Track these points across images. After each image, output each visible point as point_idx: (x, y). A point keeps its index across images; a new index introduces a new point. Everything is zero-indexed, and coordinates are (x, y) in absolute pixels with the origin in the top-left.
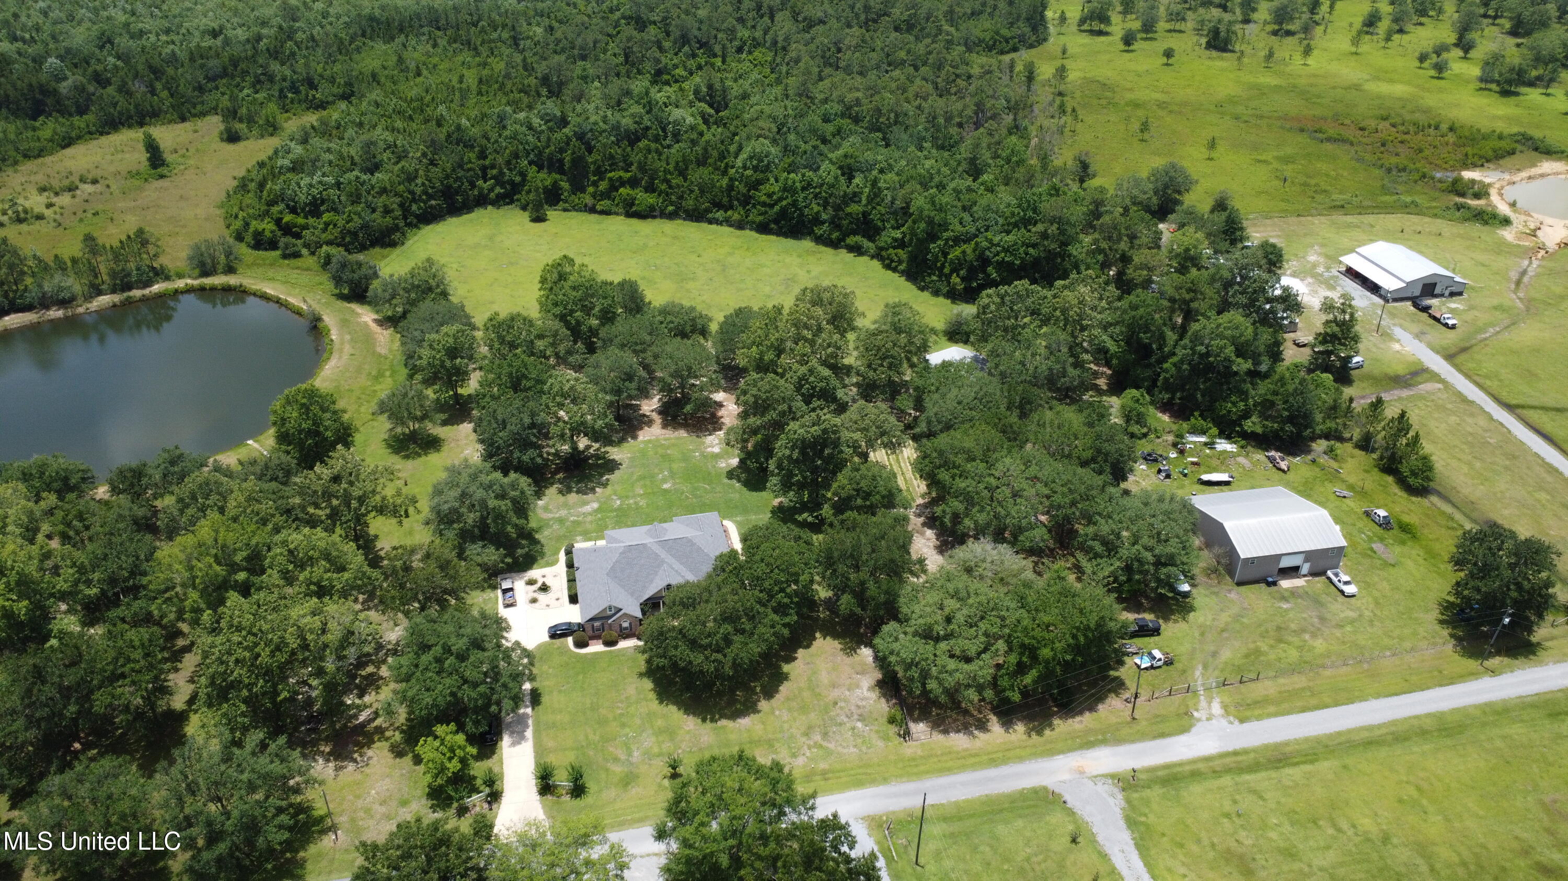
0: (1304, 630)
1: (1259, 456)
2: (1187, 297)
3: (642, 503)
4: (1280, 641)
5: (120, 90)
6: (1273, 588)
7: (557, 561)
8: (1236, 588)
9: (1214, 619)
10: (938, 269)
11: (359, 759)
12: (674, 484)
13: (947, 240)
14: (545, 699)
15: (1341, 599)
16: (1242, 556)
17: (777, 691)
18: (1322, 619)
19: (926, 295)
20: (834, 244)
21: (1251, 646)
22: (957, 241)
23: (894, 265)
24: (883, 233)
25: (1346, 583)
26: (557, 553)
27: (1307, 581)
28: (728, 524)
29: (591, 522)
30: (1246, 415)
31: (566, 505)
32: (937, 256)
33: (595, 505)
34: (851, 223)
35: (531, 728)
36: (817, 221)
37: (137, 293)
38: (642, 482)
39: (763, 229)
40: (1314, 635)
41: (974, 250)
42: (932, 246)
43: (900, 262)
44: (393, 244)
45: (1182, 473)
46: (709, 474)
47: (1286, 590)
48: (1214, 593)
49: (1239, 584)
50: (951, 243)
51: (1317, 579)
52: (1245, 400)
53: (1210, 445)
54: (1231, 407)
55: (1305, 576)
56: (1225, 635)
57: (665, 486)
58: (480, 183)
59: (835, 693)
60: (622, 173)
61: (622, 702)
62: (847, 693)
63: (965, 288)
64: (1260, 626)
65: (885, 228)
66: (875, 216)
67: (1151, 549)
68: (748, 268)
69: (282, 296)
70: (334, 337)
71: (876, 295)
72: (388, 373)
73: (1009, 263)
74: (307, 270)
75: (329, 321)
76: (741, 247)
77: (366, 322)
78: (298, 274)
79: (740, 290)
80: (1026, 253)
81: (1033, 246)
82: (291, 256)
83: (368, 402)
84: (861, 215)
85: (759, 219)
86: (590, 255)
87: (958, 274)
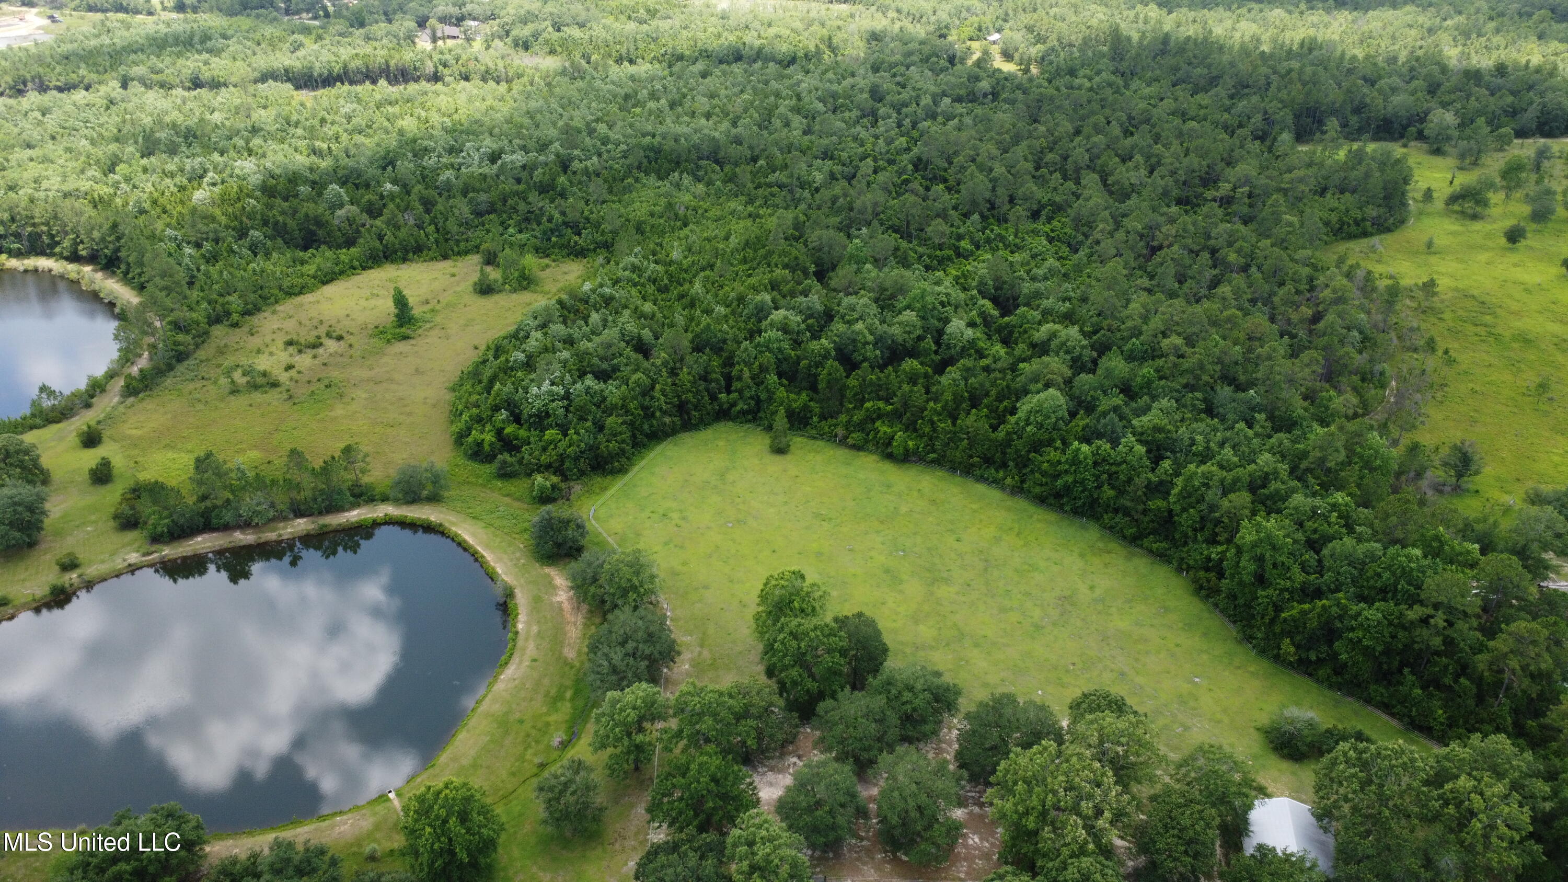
5: (388, 223)
10: (1266, 625)
13: (1282, 591)
20: (1130, 542)
22: (1295, 595)
23: (1206, 594)
24: (1194, 547)
32: (1266, 608)
34: (1152, 521)
36: (1110, 508)
37: (333, 520)
39: (1041, 502)
41: (1319, 616)
42: (1260, 593)
44: (615, 473)
50: (1287, 596)
58: (723, 396)
60: (881, 404)
63: (1300, 660)
65: (1196, 540)
66: (1183, 519)
68: (1016, 570)
69: (479, 549)
70: (520, 626)
71: (1177, 645)
72: (569, 694)
73: (1368, 647)
74: (518, 499)
75: (522, 600)
76: (1011, 529)
77: (560, 603)
78: (507, 505)
79: (1003, 610)
80: (1393, 637)
81: (1404, 628)
82: (505, 474)
83: (537, 742)
84: (1166, 514)
85: (1037, 490)
86: (830, 519)
87: (1292, 640)
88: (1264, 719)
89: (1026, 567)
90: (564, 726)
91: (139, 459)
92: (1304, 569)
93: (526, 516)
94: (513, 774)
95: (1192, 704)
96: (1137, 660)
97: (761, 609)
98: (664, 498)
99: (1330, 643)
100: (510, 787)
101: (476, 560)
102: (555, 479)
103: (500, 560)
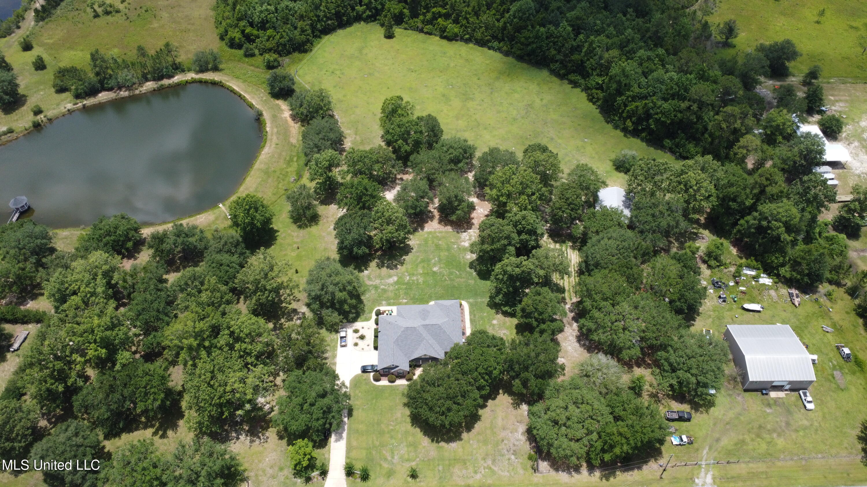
0: (774, 430)
1: (784, 291)
2: (765, 183)
3: (421, 280)
4: (758, 436)
6: (766, 396)
7: (371, 318)
8: (743, 393)
9: (724, 414)
10: (620, 113)
11: (262, 437)
12: (440, 268)
13: (628, 97)
14: (355, 413)
15: (803, 410)
16: (751, 380)
17: (473, 427)
18: (788, 424)
19: (610, 126)
20: (562, 77)
21: (741, 437)
22: (634, 98)
23: (594, 100)
24: (592, 78)
25: (809, 402)
26: (371, 312)
27: (786, 395)
28: (464, 303)
29: (392, 291)
30: (783, 265)
31: (380, 277)
32: (620, 106)
33: (395, 279)
34: (573, 66)
35: (346, 431)
36: (553, 60)
37: (166, 82)
38: (422, 264)
39: (520, 58)
40: (779, 435)
41: (643, 108)
42: (618, 98)
43: (598, 99)
44: (305, 51)
45: (733, 299)
46: (460, 263)
47: (772, 399)
48: (730, 395)
49: (746, 391)
50: (630, 99)
51: (793, 393)
52: (784, 257)
53: (756, 278)
54: (775, 259)
55: (786, 390)
56: (728, 427)
57: (435, 269)
58: (358, 8)
59: (503, 434)
60: (440, 9)
61: (393, 421)
62: (510, 434)
63: (634, 129)
64: (750, 423)
65: (592, 74)
66: (587, 64)
67: (695, 375)
68: (506, 93)
69: (242, 93)
70: (268, 129)
71: (579, 125)
72: (295, 159)
73: (663, 121)
74: (257, 67)
75: (267, 116)
76: (505, 73)
77: (286, 117)
78: (253, 71)
79: (499, 112)
80: (675, 116)
81: (681, 112)
82: (249, 55)
83: (283, 180)
84: (580, 62)
85: (519, 52)
86: (416, 71)
87: (631, 120)
88: (613, 156)
89: (511, 91)
90: (295, 173)
91: (56, 56)
92: (639, 86)
93: (263, 76)
94: (274, 194)
95: (582, 150)
96: (559, 132)
97: (383, 115)
98: (331, 64)
99: (647, 121)
100: (274, 199)
101: (242, 98)
102: (276, 56)
103: (253, 98)
